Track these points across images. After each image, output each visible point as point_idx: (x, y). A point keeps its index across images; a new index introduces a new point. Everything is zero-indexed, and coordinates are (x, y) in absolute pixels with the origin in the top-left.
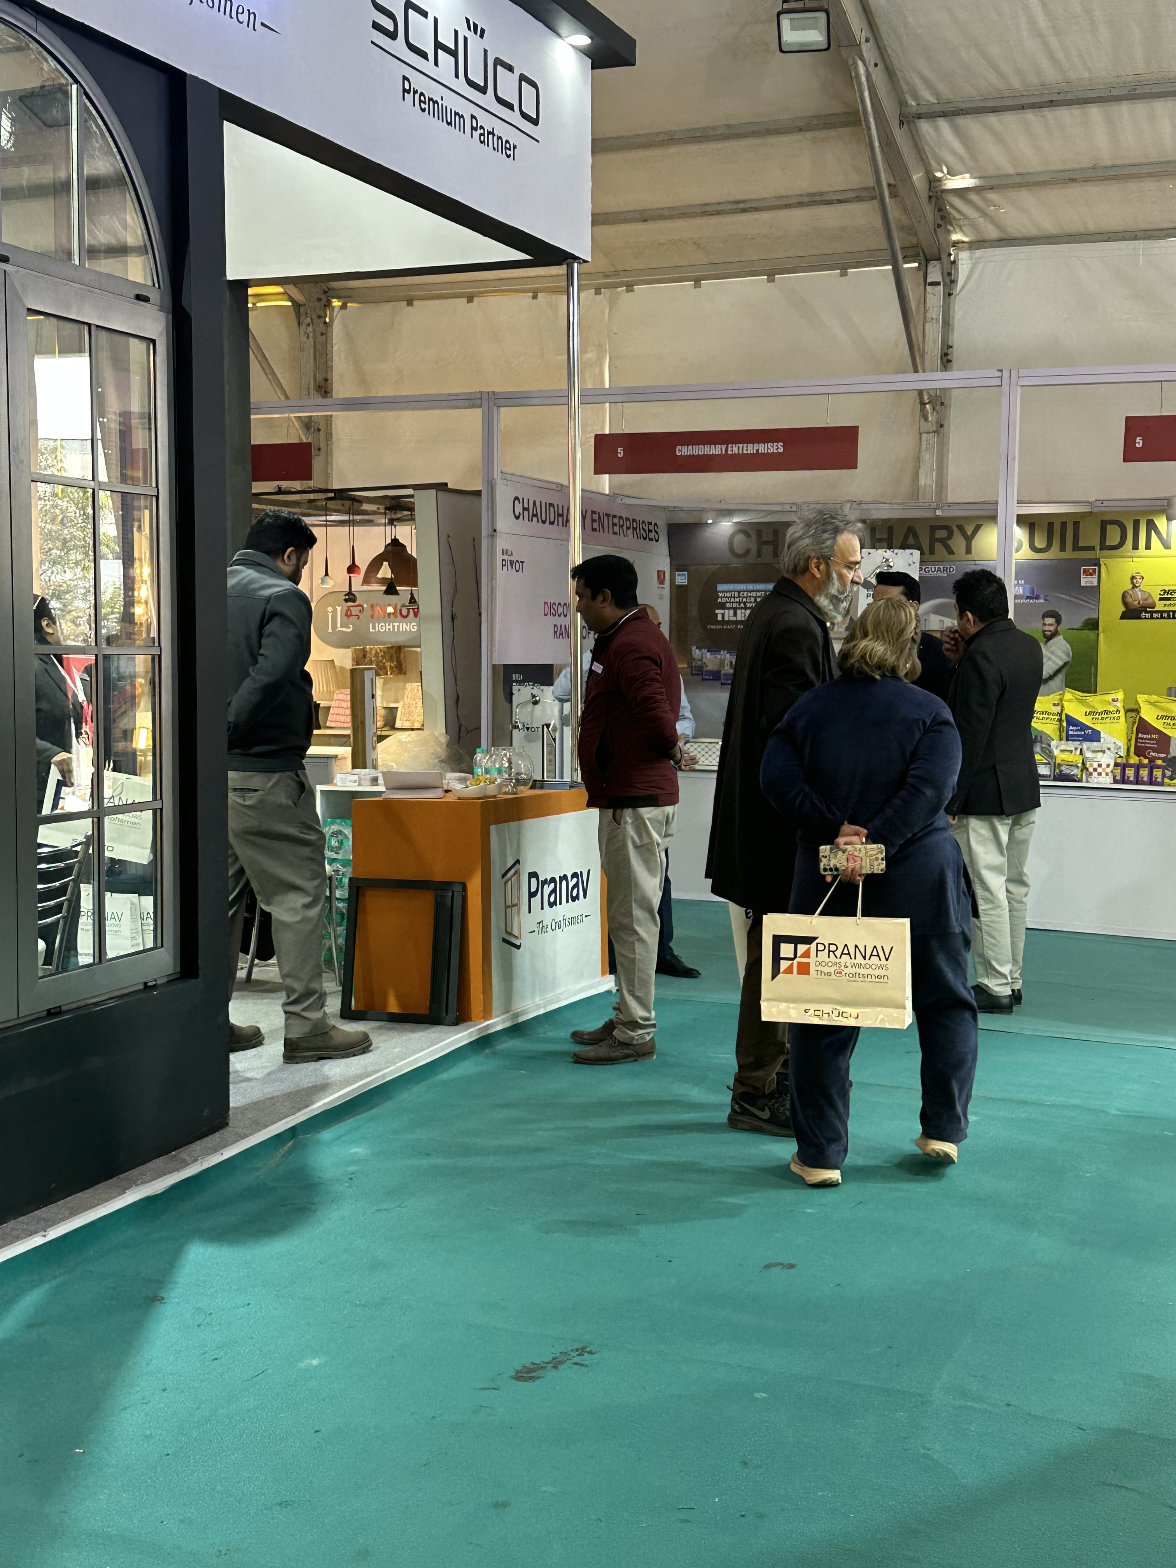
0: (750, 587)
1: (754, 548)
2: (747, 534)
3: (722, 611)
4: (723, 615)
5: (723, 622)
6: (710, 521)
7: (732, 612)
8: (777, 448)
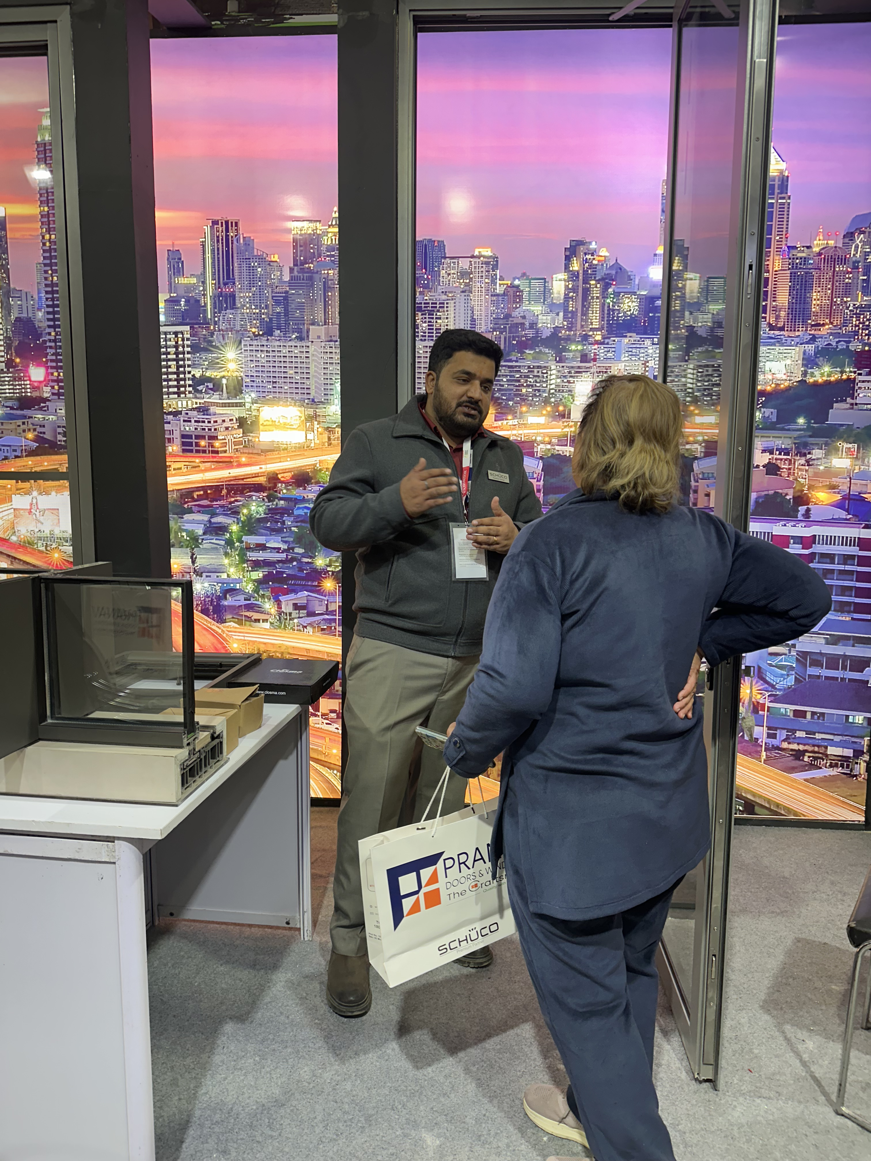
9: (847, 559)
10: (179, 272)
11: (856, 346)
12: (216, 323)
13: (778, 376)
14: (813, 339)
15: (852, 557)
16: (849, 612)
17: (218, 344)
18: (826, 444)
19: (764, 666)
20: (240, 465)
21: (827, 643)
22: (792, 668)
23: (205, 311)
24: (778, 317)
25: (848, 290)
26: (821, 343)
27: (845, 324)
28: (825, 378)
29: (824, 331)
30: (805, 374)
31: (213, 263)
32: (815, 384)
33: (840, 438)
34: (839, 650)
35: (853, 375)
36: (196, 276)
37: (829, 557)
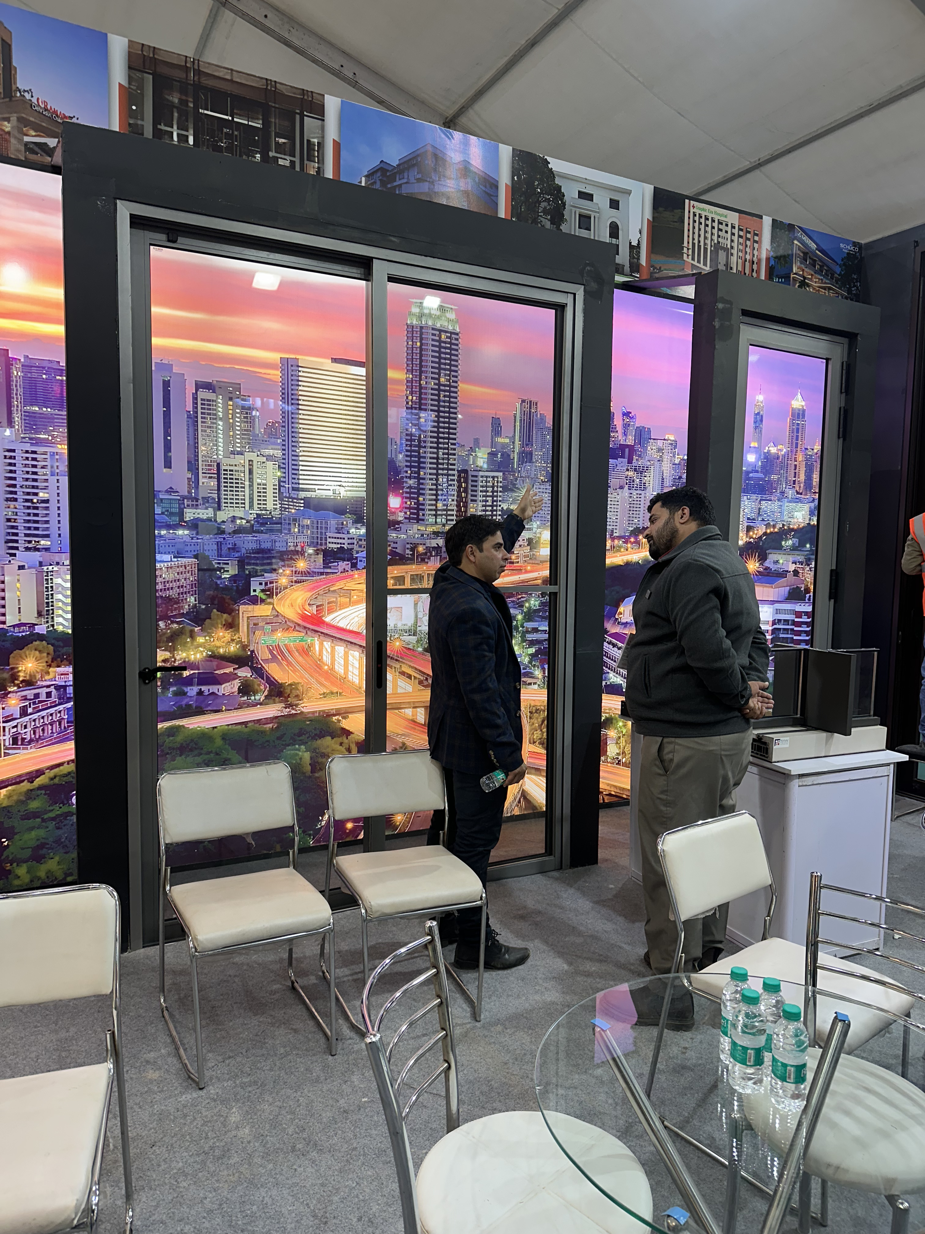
10: (498, 433)
12: (519, 472)
17: (520, 487)
20: (527, 572)
23: (513, 463)
31: (520, 429)
36: (510, 438)
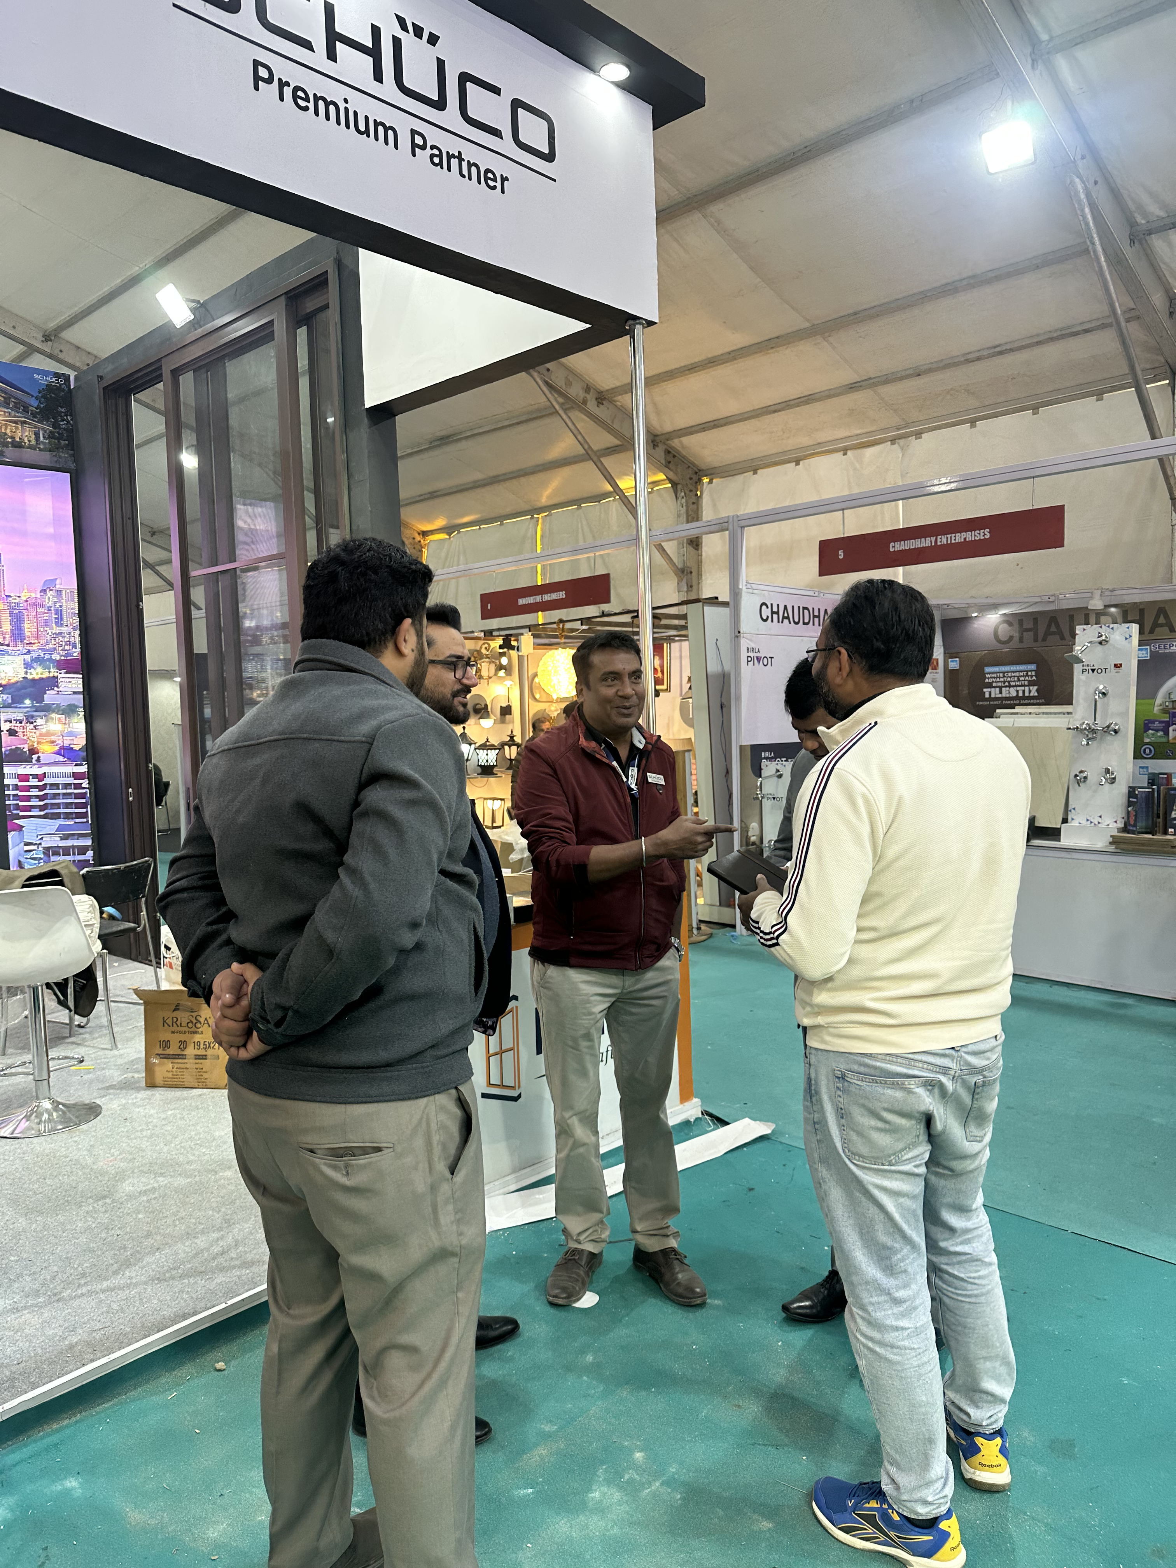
0: (1014, 668)
1: (1016, 635)
2: (1010, 624)
3: (989, 690)
4: (990, 693)
5: (990, 699)
6: (974, 615)
7: (998, 689)
8: (985, 534)
9: (67, 786)
11: (56, 657)
13: (8, 675)
14: (29, 652)
15: (70, 784)
16: (72, 819)
18: (45, 716)
19: (22, 860)
21: (62, 839)
22: (41, 859)
24: (4, 638)
25: (46, 623)
26: (34, 655)
27: (47, 643)
28: (40, 676)
29: (35, 647)
30: (26, 673)
32: (33, 680)
33: (53, 712)
34: (69, 843)
35: (56, 674)
37: (56, 786)
